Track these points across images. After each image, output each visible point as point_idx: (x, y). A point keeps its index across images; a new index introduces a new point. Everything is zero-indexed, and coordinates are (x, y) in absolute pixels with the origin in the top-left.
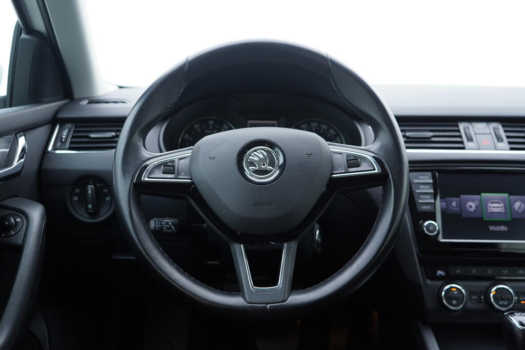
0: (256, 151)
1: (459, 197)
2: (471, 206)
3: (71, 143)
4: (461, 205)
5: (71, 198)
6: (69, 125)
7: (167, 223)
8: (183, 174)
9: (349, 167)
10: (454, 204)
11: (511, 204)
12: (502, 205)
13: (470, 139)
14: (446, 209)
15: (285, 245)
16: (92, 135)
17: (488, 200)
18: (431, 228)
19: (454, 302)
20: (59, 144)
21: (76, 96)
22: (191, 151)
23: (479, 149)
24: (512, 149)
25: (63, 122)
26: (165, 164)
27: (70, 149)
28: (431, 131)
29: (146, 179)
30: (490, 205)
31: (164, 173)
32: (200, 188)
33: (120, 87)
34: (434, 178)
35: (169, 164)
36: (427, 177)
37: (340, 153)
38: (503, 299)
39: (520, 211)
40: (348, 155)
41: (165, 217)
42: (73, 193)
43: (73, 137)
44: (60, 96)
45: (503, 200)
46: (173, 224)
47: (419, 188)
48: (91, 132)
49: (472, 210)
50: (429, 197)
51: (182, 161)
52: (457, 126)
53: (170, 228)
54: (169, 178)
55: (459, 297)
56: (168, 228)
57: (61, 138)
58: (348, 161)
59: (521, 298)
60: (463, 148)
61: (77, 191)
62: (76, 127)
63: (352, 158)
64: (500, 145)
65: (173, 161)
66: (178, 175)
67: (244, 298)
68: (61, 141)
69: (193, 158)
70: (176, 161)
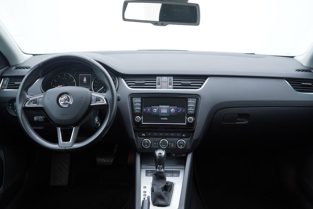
0: (63, 96)
1: (151, 107)
2: (155, 111)
3: (8, 86)
4: (151, 110)
5: (8, 107)
6: (7, 79)
7: (40, 118)
8: (40, 104)
9: (96, 101)
10: (149, 110)
11: (170, 109)
12: (166, 110)
13: (159, 84)
14: (145, 112)
15: (74, 128)
16: (16, 83)
17: (161, 108)
18: (138, 119)
19: (146, 145)
20: (3, 86)
21: (11, 64)
22: (43, 95)
23: (161, 88)
24: (174, 88)
25: (5, 77)
26: (34, 100)
27: (8, 88)
28: (145, 80)
29: (27, 106)
30: (162, 110)
31: (33, 103)
32: (45, 109)
33: (34, 55)
34: (142, 100)
35: (35, 100)
36: (139, 100)
37: (94, 96)
38: (164, 144)
39: (173, 112)
40: (97, 97)
41: (39, 116)
42: (9, 106)
43: (9, 83)
44: (4, 66)
45: (167, 108)
46: (42, 118)
47: (136, 104)
48: (15, 81)
49: (155, 112)
50: (139, 107)
51: (40, 99)
52: (156, 78)
53: (41, 120)
54: (35, 105)
55: (148, 144)
56: (40, 120)
57: (4, 84)
58: (96, 99)
59: (172, 144)
60: (155, 88)
61: (10, 104)
62: (10, 79)
63: (98, 98)
64: (170, 86)
65: (36, 99)
66: (38, 104)
67: (59, 145)
68: (4, 85)
69: (43, 98)
70: (38, 99)
